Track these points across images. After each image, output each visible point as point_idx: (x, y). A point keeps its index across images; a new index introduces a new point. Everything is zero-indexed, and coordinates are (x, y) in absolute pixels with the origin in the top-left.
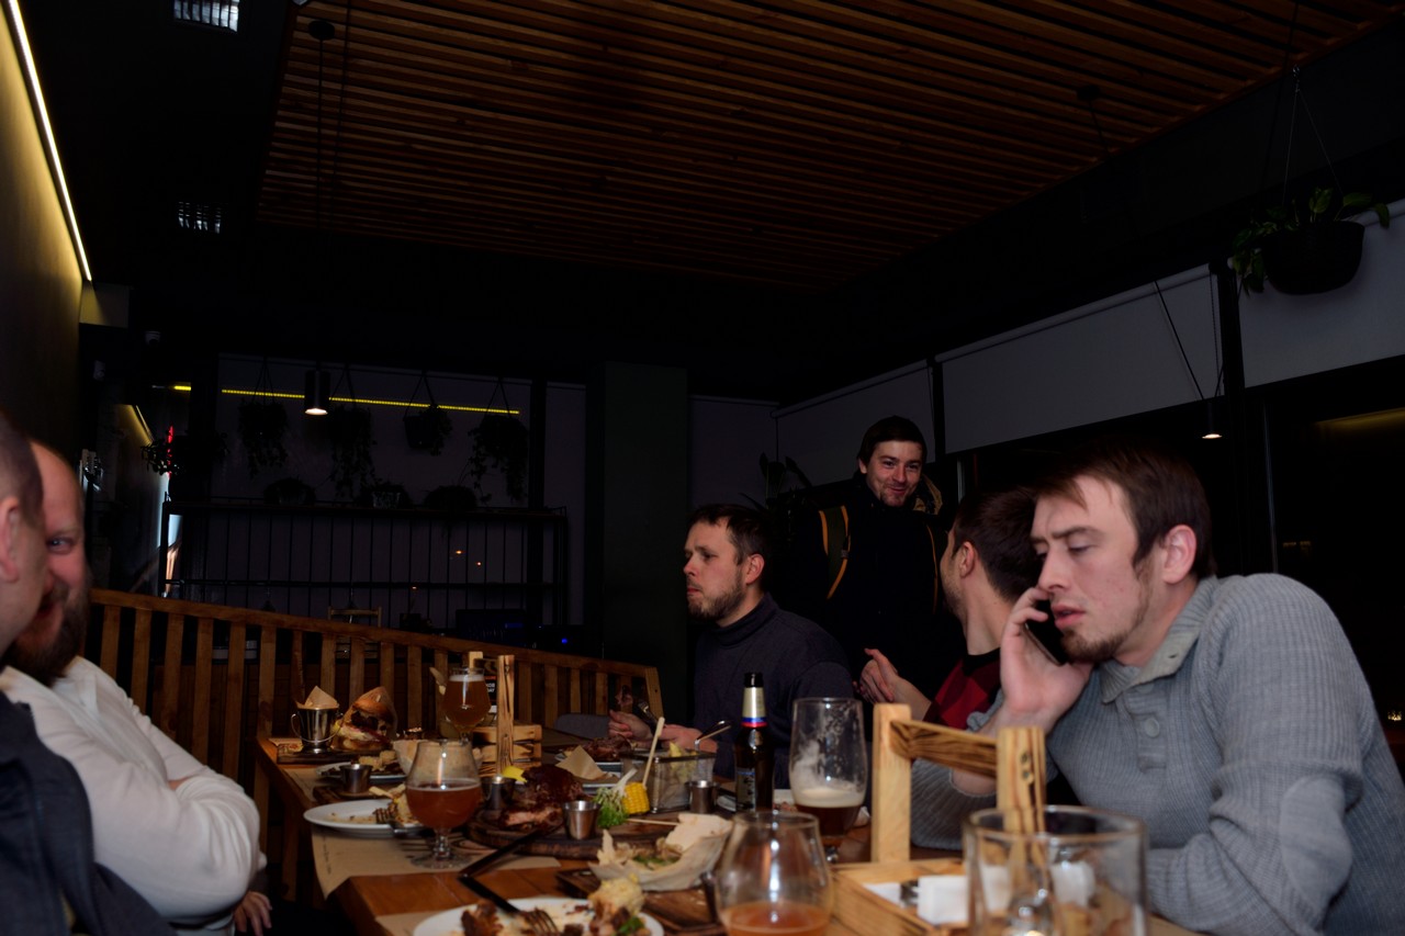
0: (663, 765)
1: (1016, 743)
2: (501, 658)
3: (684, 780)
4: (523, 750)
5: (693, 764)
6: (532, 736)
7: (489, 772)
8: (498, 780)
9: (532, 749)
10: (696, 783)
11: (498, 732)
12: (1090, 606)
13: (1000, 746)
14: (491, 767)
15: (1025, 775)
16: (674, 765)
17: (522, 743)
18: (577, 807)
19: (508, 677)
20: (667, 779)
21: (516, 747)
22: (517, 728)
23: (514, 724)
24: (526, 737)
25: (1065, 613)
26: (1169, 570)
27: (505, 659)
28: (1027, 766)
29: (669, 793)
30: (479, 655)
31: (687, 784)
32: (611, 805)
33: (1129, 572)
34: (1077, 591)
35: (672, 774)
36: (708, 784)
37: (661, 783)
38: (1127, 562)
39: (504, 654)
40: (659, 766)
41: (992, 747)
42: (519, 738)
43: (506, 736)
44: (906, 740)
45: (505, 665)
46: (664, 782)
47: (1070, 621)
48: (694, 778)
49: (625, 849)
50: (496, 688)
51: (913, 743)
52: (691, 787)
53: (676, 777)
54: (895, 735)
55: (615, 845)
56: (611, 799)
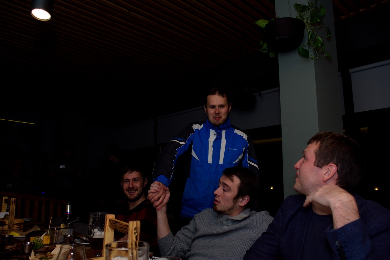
0: (57, 230)
1: (133, 225)
2: (12, 199)
3: (64, 234)
4: (17, 226)
5: (67, 230)
6: (21, 222)
7: (5, 233)
8: (7, 235)
9: (20, 226)
10: (67, 235)
11: (9, 221)
12: (222, 202)
13: (129, 226)
14: (6, 232)
15: (135, 233)
16: (61, 230)
17: (17, 224)
18: (27, 243)
19: (14, 205)
20: (58, 234)
21: (15, 225)
22: (15, 220)
23: (14, 219)
24: (18, 223)
25: (216, 201)
26: (241, 203)
27: (13, 199)
28: (136, 231)
29: (59, 238)
30: (7, 198)
31: (64, 236)
32: (38, 243)
33: (232, 200)
34: (220, 198)
35: (60, 233)
36: (71, 236)
37: (56, 236)
38: (233, 198)
39: (13, 198)
40: (56, 230)
41: (128, 226)
42: (16, 223)
43: (11, 222)
44: (112, 224)
45: (13, 201)
46: (57, 235)
47: (216, 203)
48: (67, 234)
49: (38, 256)
50: (10, 208)
51: (113, 225)
52: (66, 236)
53: (61, 234)
54: (110, 223)
55: (35, 255)
56: (39, 241)
